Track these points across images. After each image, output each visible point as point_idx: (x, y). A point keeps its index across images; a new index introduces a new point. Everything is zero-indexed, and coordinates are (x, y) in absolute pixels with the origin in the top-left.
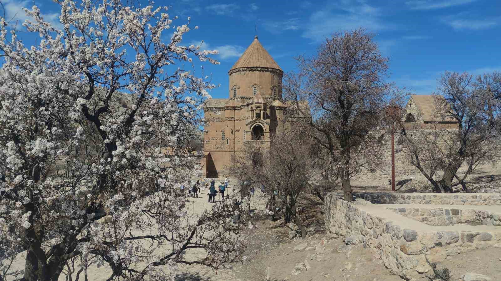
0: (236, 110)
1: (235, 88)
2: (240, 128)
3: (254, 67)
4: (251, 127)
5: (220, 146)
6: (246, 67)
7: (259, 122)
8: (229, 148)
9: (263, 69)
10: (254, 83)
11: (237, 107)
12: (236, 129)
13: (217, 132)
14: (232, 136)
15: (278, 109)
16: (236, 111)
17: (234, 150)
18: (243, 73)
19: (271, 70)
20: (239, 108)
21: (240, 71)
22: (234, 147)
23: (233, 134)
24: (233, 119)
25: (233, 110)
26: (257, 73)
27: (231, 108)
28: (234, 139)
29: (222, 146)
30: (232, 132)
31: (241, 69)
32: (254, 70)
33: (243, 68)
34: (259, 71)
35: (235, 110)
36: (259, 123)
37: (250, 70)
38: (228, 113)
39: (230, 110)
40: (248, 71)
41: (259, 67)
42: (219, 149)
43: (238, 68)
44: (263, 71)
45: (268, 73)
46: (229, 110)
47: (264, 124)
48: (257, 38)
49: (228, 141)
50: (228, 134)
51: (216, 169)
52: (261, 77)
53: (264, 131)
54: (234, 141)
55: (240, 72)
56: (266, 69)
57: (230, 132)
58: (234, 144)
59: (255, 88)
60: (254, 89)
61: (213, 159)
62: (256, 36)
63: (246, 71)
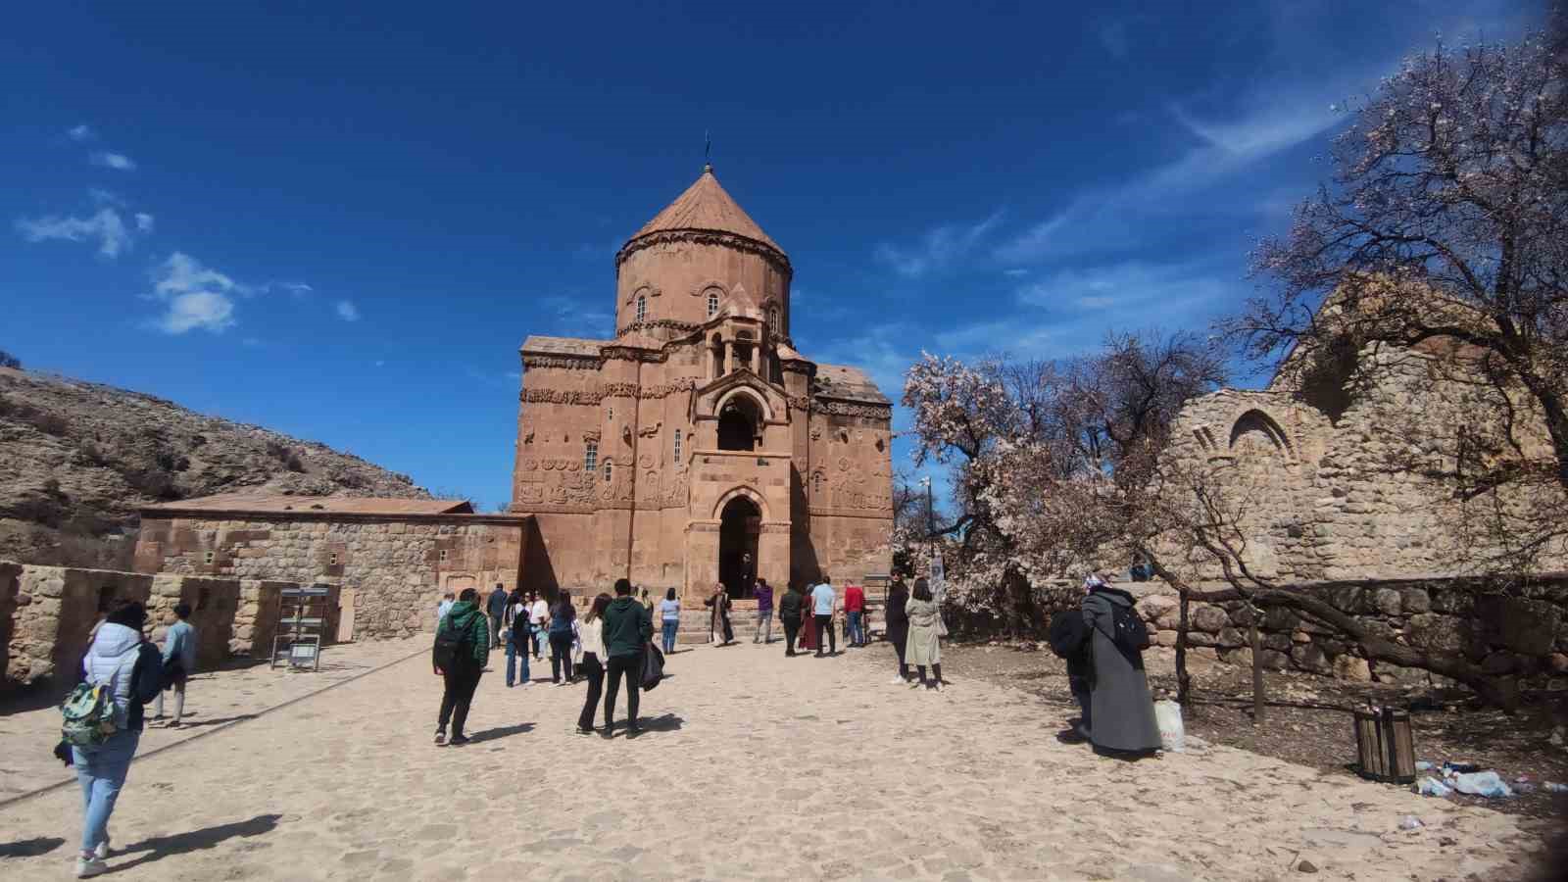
0: (646, 361)
1: (642, 298)
2: (659, 425)
3: (711, 231)
4: (716, 401)
5: (574, 492)
6: (686, 226)
7: (748, 385)
8: (614, 496)
9: (739, 242)
10: (710, 281)
11: (648, 350)
12: (641, 429)
13: (566, 440)
14: (626, 453)
15: (789, 370)
16: (646, 365)
17: (633, 504)
18: (674, 247)
19: (764, 249)
20: (658, 357)
21: (664, 240)
22: (633, 492)
23: (630, 445)
24: (634, 393)
25: (636, 362)
26: (722, 250)
27: (629, 354)
28: (634, 465)
29: (584, 493)
30: (627, 439)
31: (668, 235)
32: (711, 242)
33: (674, 230)
34: (726, 244)
35: (642, 361)
36: (748, 390)
37: (697, 241)
38: (615, 371)
39: (625, 358)
40: (691, 243)
41: (728, 233)
42: (571, 502)
43: (658, 231)
44: (740, 249)
45: (754, 258)
46: (620, 360)
47: (767, 394)
48: (711, 171)
49: (609, 470)
50: (611, 442)
51: (554, 578)
52: (732, 264)
53: (767, 416)
54: (634, 472)
55: (660, 246)
56: (751, 245)
57: (620, 435)
58: (633, 481)
59: (715, 296)
60: (711, 301)
61: (546, 541)
62: (707, 167)
63: (685, 241)
